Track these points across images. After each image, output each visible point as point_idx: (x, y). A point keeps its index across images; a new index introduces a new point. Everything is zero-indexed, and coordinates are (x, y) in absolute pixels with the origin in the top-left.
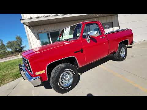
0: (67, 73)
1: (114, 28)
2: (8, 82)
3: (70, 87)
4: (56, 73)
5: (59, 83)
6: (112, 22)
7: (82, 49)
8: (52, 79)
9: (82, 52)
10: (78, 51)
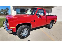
10: (33, 21)
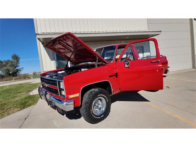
0: (99, 99)
1: (144, 53)
2: (14, 112)
3: (103, 116)
4: (89, 98)
5: (92, 110)
6: (143, 47)
7: (116, 73)
8: (85, 104)
9: (117, 77)
10: (113, 76)
